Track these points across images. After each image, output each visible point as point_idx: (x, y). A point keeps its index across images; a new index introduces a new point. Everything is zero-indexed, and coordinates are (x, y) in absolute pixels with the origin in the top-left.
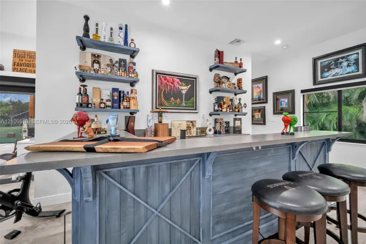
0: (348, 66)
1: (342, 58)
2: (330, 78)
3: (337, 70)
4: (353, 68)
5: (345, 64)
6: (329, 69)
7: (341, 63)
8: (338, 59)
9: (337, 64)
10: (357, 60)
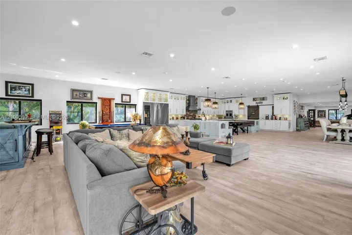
0: (25, 91)
1: (23, 86)
2: (16, 94)
3: (19, 91)
4: (27, 92)
5: (24, 89)
6: (15, 90)
7: (22, 89)
8: (20, 86)
9: (20, 88)
10: (29, 89)
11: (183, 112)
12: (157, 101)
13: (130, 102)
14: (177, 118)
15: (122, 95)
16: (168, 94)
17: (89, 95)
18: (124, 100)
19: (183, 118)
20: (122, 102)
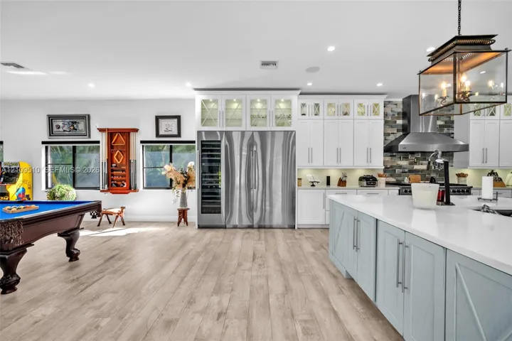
11: (369, 159)
12: (247, 126)
13: (179, 135)
14: (342, 183)
15: (158, 118)
16: (294, 97)
17: (81, 126)
18: (161, 132)
19: (369, 181)
20: (158, 135)
